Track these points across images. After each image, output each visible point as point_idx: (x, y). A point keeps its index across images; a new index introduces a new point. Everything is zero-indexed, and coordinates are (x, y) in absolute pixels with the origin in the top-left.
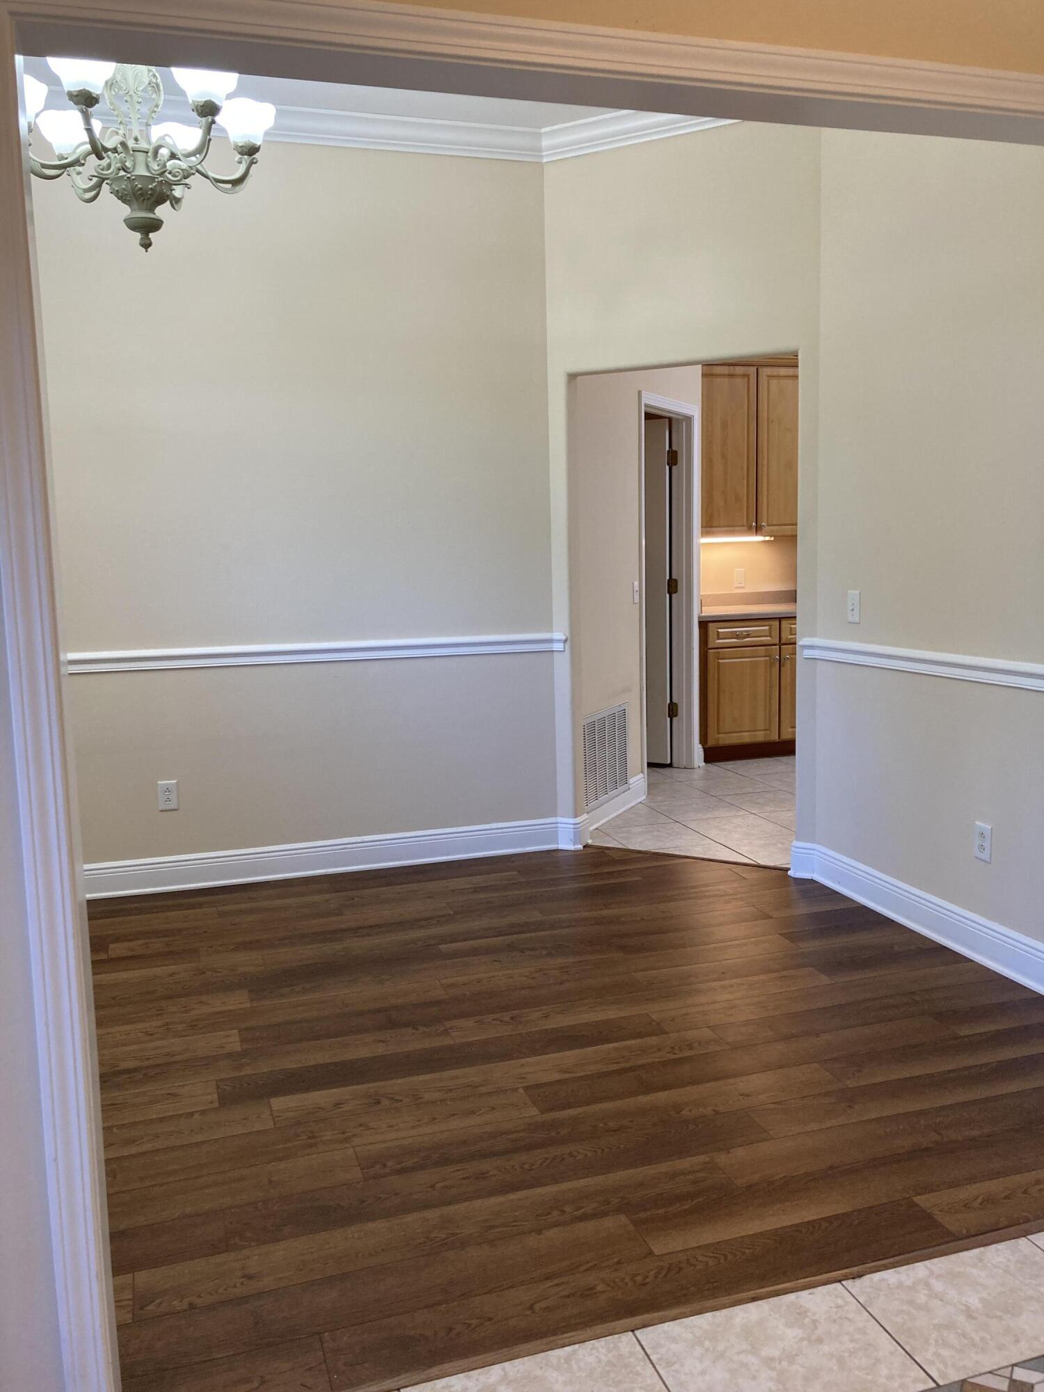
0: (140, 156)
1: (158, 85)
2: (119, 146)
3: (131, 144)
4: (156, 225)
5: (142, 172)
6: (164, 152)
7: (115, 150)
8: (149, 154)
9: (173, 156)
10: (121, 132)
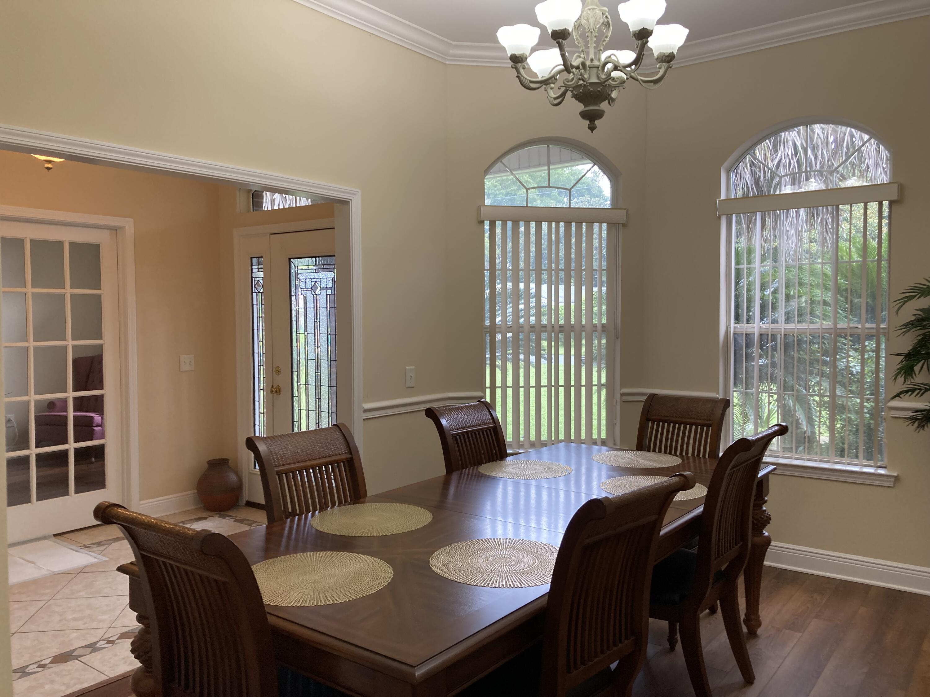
0: (595, 70)
1: (608, 23)
2: (580, 65)
3: (588, 63)
4: (599, 115)
5: (594, 80)
6: (609, 66)
7: (577, 68)
8: (599, 69)
9: (616, 68)
10: (582, 56)
